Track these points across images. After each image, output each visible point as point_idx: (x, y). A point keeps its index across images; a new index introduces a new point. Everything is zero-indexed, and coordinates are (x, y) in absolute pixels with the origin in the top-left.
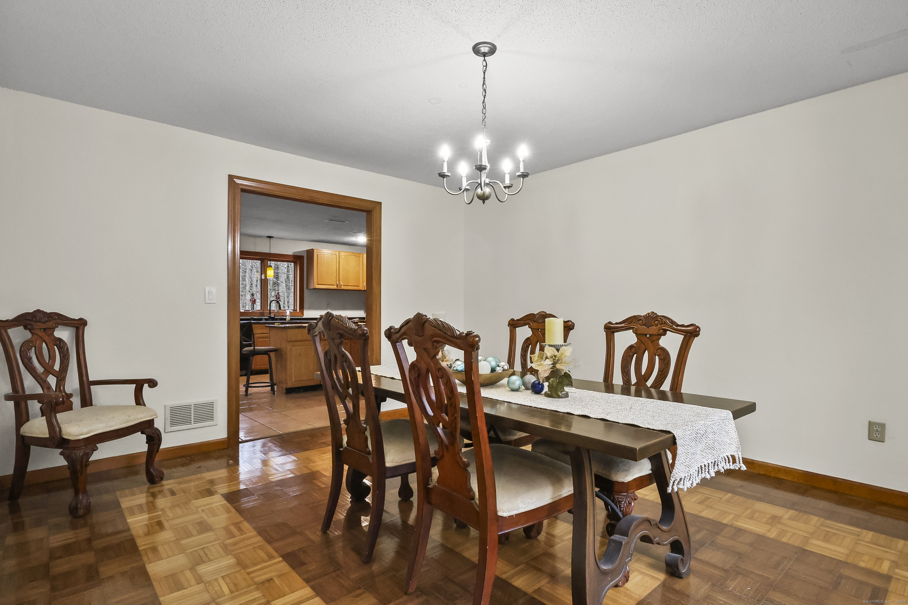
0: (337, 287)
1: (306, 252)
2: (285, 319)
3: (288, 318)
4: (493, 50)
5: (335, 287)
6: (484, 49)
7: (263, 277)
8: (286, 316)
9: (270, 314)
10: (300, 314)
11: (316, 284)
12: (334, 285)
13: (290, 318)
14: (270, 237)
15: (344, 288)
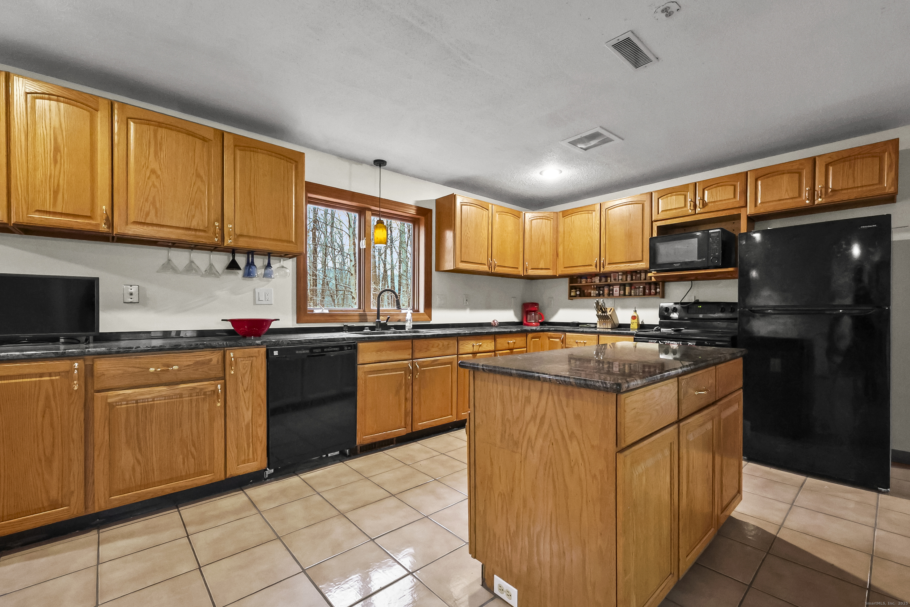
0: (489, 270)
1: (435, 201)
2: (403, 327)
3: (409, 325)
5: (485, 268)
7: (363, 245)
8: (406, 321)
9: (378, 318)
10: (426, 317)
11: (459, 261)
12: (485, 264)
13: (412, 324)
14: (380, 163)
15: (499, 270)
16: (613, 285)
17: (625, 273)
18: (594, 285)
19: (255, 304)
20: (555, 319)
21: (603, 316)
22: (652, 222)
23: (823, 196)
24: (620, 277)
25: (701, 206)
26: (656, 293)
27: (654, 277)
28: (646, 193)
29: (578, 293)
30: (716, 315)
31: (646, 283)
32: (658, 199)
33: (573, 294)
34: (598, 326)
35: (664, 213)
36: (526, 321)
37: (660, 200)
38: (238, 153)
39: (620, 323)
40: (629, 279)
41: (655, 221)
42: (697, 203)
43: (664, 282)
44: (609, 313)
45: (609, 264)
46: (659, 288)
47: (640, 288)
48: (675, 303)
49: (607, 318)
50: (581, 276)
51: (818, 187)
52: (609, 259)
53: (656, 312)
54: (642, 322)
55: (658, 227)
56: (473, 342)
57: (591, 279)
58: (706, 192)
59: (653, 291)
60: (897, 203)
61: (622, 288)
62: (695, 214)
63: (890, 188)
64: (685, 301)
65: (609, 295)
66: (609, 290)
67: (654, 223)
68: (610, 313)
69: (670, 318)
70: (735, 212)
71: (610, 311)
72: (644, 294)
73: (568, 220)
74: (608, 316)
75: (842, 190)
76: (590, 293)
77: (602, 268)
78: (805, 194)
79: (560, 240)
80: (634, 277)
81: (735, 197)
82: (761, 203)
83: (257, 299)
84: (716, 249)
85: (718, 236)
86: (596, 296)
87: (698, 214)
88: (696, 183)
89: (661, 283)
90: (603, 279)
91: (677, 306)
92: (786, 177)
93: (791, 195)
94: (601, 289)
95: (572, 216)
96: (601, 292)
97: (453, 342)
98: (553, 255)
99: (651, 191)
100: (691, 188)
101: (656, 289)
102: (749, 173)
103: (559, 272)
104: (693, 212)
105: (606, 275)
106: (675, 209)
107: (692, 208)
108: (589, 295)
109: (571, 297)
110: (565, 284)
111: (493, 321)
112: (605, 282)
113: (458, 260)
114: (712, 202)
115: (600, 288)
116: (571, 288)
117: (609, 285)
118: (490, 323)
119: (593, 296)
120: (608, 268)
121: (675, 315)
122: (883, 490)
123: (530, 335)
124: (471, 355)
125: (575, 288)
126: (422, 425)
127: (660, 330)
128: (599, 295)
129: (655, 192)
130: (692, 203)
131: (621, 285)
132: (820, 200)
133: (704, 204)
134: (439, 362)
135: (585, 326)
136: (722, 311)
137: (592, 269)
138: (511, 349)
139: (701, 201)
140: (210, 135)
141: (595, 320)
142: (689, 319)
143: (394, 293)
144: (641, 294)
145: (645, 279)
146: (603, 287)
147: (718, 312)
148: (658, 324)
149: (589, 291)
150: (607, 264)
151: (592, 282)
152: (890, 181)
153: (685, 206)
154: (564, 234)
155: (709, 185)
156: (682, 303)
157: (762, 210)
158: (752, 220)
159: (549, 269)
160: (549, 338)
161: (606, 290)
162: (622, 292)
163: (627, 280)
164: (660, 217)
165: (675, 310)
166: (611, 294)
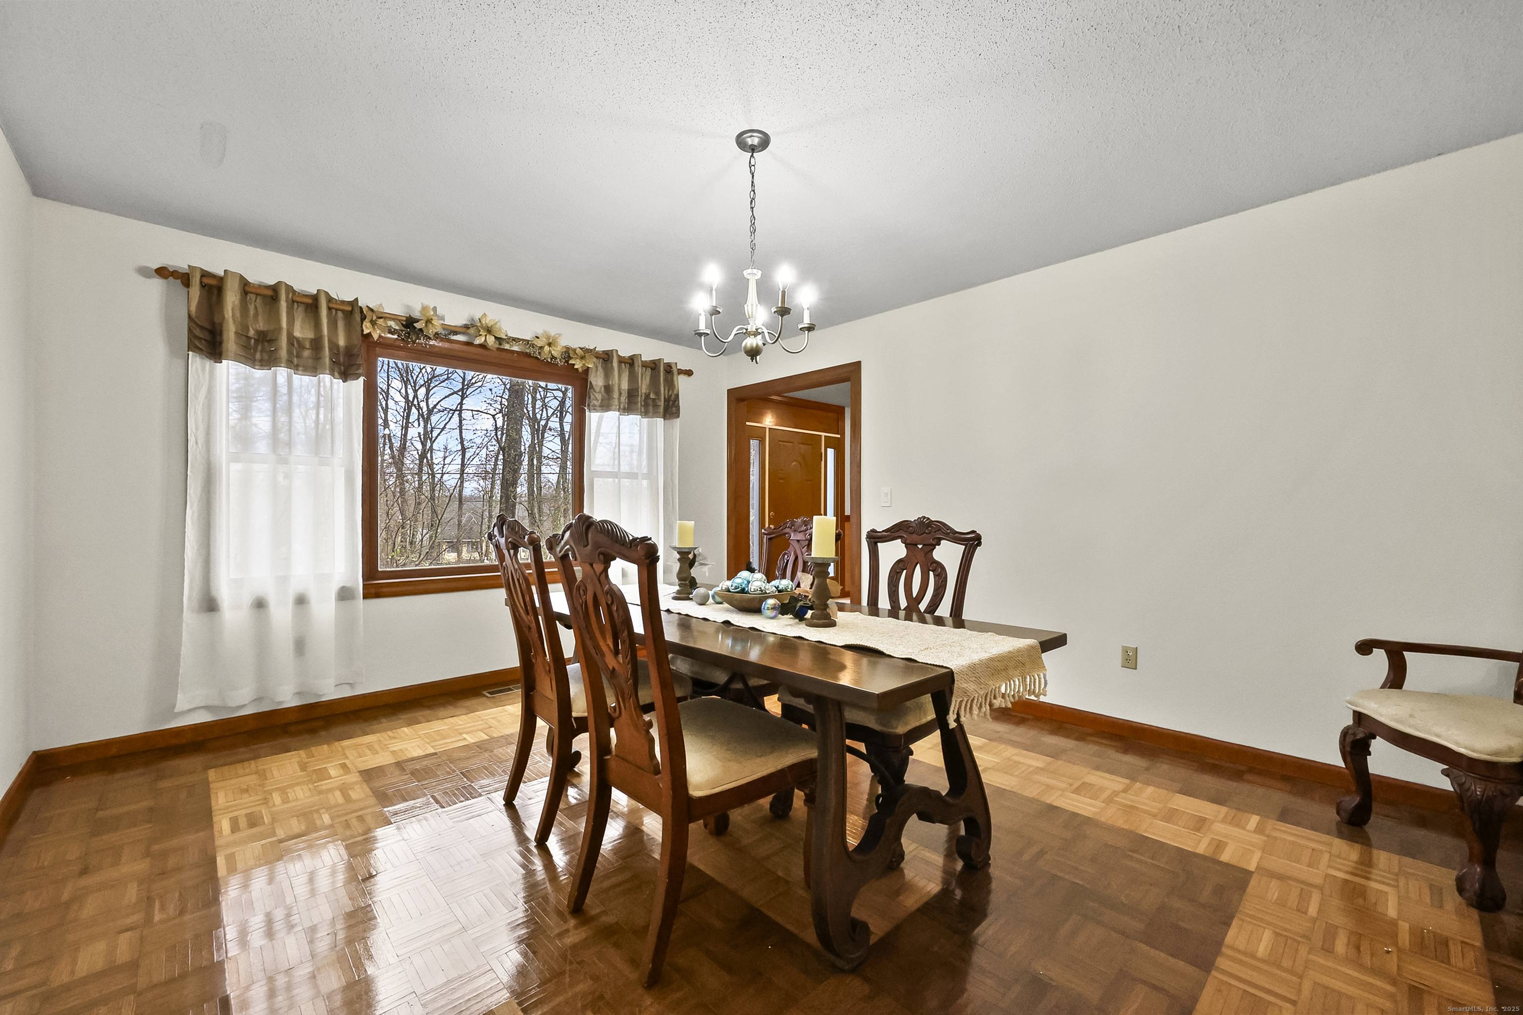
4: (765, 142)
6: (755, 141)
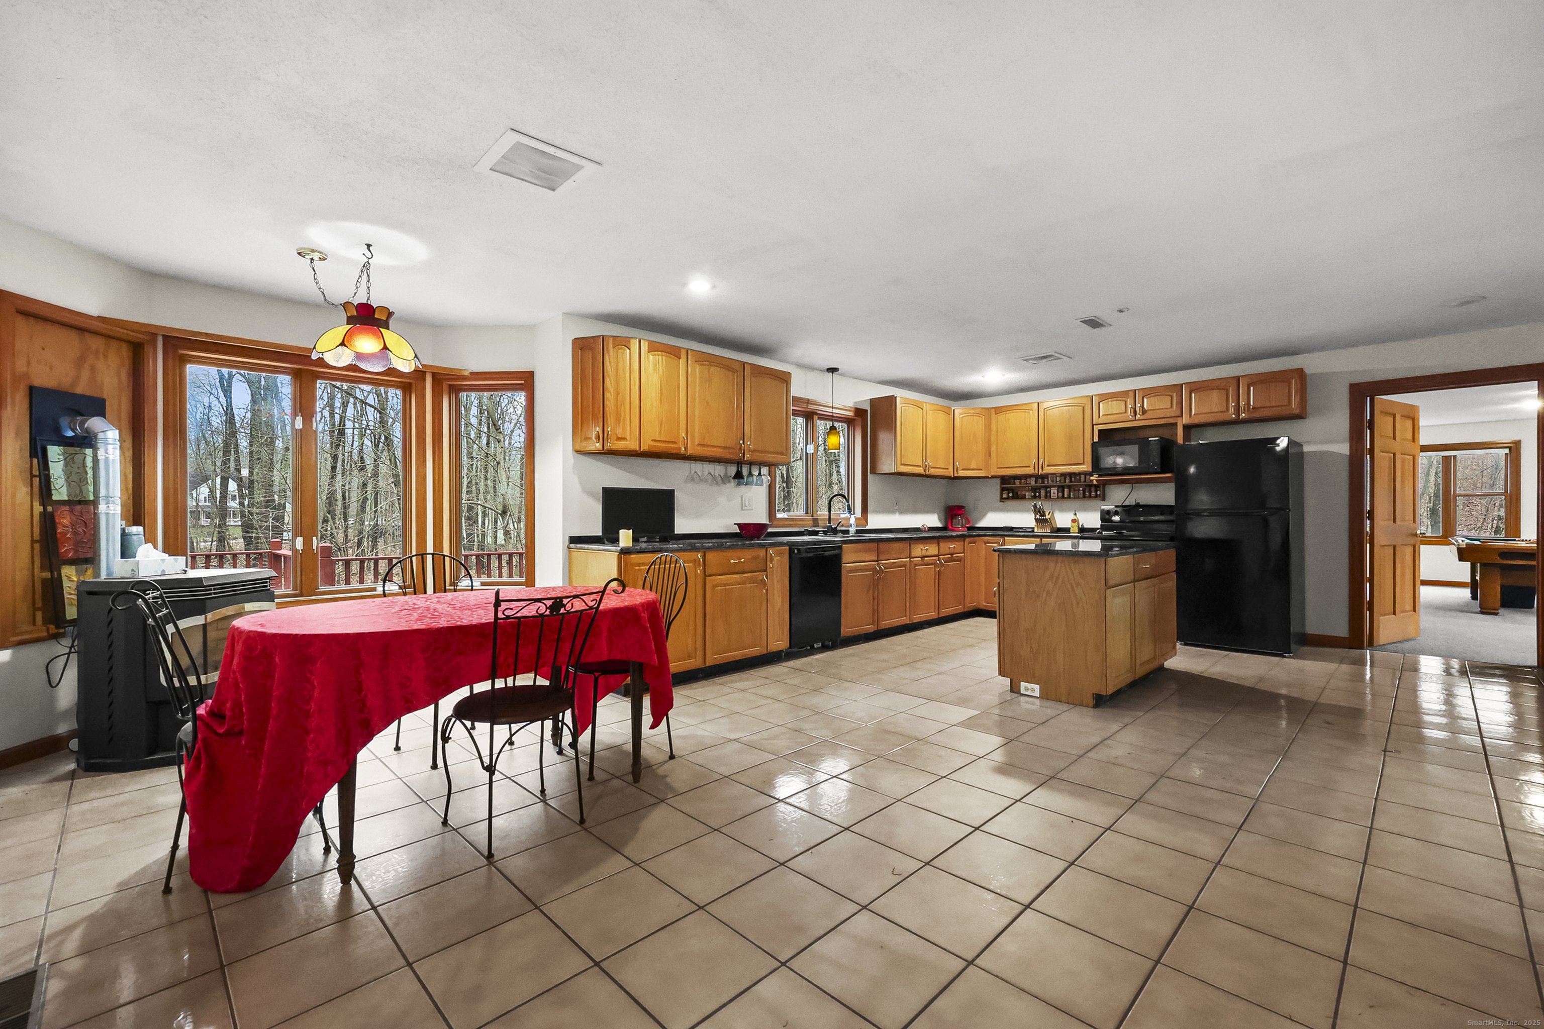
0: (923, 472)
1: (869, 402)
7: (811, 450)
8: (850, 526)
9: (830, 523)
10: (865, 521)
13: (856, 529)
14: (833, 370)
15: (933, 472)
16: (1050, 487)
17: (1063, 475)
18: (1029, 487)
19: (742, 509)
20: (982, 524)
21: (1042, 521)
22: (1093, 425)
23: (1246, 413)
24: (1058, 479)
25: (1141, 414)
26: (1096, 496)
27: (1096, 480)
28: (1087, 396)
29: (1011, 495)
30: (1157, 518)
31: (1086, 486)
32: (1099, 403)
33: (1004, 496)
34: (1036, 530)
35: (1105, 417)
36: (952, 526)
37: (1101, 403)
38: (753, 379)
39: (1058, 526)
40: (1067, 481)
41: (1096, 425)
42: (1137, 409)
43: (1104, 485)
44: (1047, 517)
45: (1048, 466)
46: (1100, 491)
47: (1079, 490)
48: (1116, 506)
49: (1046, 521)
50: (1015, 477)
51: (1242, 403)
52: (1048, 461)
53: (1098, 515)
54: (1082, 525)
55: (1099, 430)
56: (921, 546)
57: (1026, 480)
58: (1145, 400)
59: (1093, 493)
60: (1307, 420)
61: (1060, 490)
62: (1135, 420)
63: (1296, 410)
64: (1127, 503)
65: (1046, 497)
66: (1046, 492)
67: (1095, 426)
68: (1049, 517)
69: (1112, 521)
70: (1172, 421)
71: (1049, 515)
72: (1084, 496)
73: (1002, 417)
74: (1046, 519)
75: (1261, 408)
76: (1025, 495)
77: (1040, 470)
78: (1232, 410)
79: (993, 439)
80: (1073, 479)
81: (1172, 406)
82: (1194, 414)
83: (744, 505)
84: (1155, 455)
85: (1157, 444)
86: (1031, 499)
87: (1138, 420)
88: (1135, 391)
89: (1101, 486)
90: (1040, 481)
91: (1118, 509)
92: (1215, 392)
93: (1220, 409)
94: (1038, 491)
95: (1006, 414)
96: (1037, 494)
97: (906, 545)
98: (985, 455)
99: (1091, 394)
100: (1131, 394)
101: (1096, 492)
102: (1184, 385)
103: (993, 473)
104: (1134, 418)
105: (1044, 477)
106: (1116, 414)
107: (1133, 414)
108: (1023, 498)
109: (1002, 499)
110: (996, 486)
111: (923, 526)
112: (1042, 483)
113: (899, 463)
114: (1151, 410)
115: (1036, 489)
116: (1003, 490)
117: (1046, 487)
118: (919, 528)
119: (1028, 499)
120: (1048, 470)
121: (1116, 518)
122: (1287, 655)
123: (967, 540)
124: (920, 559)
125: (1008, 490)
126: (886, 623)
127: (1102, 533)
128: (1035, 497)
129: (1095, 395)
130: (1132, 410)
131: (1059, 487)
132: (1243, 415)
133: (1144, 412)
134: (896, 564)
135: (1020, 530)
136: (1162, 514)
137: (1030, 471)
138: (952, 554)
139: (1141, 408)
140: (737, 367)
141: (1032, 524)
142: (1131, 522)
143: (843, 496)
144: (1082, 496)
145: (1085, 481)
146: (1040, 489)
147: (1158, 515)
148: (1100, 527)
149: (1023, 493)
150: (1046, 466)
151: (1027, 484)
152: (1296, 403)
153: (1126, 411)
154: (997, 432)
155: (1149, 392)
156: (1122, 506)
157: (1196, 420)
158: (1187, 428)
159: (981, 469)
160: (986, 543)
161: (1043, 493)
162: (1060, 494)
163: (1065, 482)
164: (1101, 421)
165: (1116, 513)
166: (1048, 497)
